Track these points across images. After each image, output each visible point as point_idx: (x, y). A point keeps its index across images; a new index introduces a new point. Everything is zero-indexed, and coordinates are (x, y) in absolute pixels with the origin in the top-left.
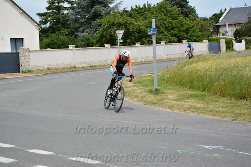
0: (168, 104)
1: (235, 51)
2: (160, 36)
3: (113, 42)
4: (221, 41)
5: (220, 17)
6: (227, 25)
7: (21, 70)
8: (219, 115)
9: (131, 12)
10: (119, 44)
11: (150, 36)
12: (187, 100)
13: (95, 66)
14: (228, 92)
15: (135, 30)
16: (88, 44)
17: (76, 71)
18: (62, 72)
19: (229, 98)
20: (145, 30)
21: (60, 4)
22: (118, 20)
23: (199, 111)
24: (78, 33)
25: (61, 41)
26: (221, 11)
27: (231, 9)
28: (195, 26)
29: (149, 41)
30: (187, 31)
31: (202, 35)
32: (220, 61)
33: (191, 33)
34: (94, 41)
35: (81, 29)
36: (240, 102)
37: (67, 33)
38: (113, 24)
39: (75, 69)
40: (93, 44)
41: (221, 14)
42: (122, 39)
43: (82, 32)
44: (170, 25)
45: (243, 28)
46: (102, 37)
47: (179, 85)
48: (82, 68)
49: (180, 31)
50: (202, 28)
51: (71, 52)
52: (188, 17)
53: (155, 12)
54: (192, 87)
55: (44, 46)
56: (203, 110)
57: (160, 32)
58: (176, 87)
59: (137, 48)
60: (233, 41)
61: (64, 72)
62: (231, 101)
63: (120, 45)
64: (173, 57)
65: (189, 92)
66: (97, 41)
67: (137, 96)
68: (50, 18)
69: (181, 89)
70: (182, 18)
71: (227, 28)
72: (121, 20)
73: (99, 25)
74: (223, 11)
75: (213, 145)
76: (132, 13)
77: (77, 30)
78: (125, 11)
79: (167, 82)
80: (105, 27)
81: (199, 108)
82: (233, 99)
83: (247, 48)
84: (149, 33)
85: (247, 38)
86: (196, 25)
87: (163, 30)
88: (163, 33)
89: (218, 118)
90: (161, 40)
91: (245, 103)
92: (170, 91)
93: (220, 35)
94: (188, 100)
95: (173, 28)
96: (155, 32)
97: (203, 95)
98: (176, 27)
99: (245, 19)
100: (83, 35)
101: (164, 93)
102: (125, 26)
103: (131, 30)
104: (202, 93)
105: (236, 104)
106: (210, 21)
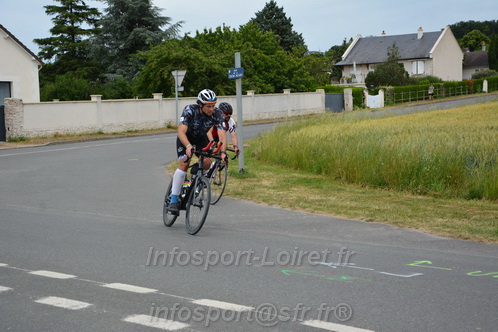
0: (263, 195)
1: (368, 108)
2: (247, 82)
3: (167, 91)
4: (345, 91)
5: (343, 53)
6: (355, 65)
7: (7, 136)
8: (345, 213)
9: (197, 40)
10: (177, 94)
11: (233, 81)
12: (294, 189)
13: (136, 131)
14: (358, 175)
15: (204, 70)
16: (124, 94)
17: (104, 139)
18: (79, 141)
19: (360, 185)
20: (220, 72)
21: (75, 25)
22: (175, 54)
23: (315, 207)
24: (107, 75)
25: (76, 88)
26: (345, 42)
27: (360, 40)
28: (304, 66)
29: (227, 89)
30: (290, 74)
31: (314, 81)
32: (346, 124)
33: (296, 77)
34: (134, 88)
35: (110, 68)
36: (378, 192)
37: (86, 74)
38: (167, 61)
39: (102, 136)
40: (132, 93)
41: (345, 46)
42: (182, 85)
43: (114, 72)
45: (380, 70)
46: (147, 81)
47: (278, 164)
48: (114, 134)
49: (279, 73)
50: (315, 70)
51: (94, 105)
52: (291, 51)
53: (236, 42)
54: (299, 166)
55: (47, 96)
56: (319, 205)
57: (247, 76)
58: (274, 167)
60: (365, 92)
61: (84, 141)
62: (364, 191)
63: (179, 96)
64: (267, 117)
65: (296, 175)
66: (140, 89)
68: (57, 48)
69: (282, 170)
70: (281, 52)
71: (355, 71)
72: (180, 53)
73: (142, 60)
74: (347, 42)
76: (199, 42)
77: (104, 68)
78: (187, 38)
79: (259, 159)
80: (153, 65)
81: (312, 202)
82: (367, 187)
83: (386, 103)
84: (231, 77)
85: (386, 87)
86: (305, 64)
87: (250, 71)
88: (251, 76)
89: (345, 218)
90: (248, 88)
91: (386, 193)
92: (265, 174)
93: (343, 82)
95: (268, 69)
96: (241, 75)
97: (319, 181)
98: (273, 67)
99: (382, 57)
100: (114, 77)
101: (254, 177)
102: (188, 64)
103: (196, 71)
104: (317, 177)
105: (372, 195)
106: (327, 59)
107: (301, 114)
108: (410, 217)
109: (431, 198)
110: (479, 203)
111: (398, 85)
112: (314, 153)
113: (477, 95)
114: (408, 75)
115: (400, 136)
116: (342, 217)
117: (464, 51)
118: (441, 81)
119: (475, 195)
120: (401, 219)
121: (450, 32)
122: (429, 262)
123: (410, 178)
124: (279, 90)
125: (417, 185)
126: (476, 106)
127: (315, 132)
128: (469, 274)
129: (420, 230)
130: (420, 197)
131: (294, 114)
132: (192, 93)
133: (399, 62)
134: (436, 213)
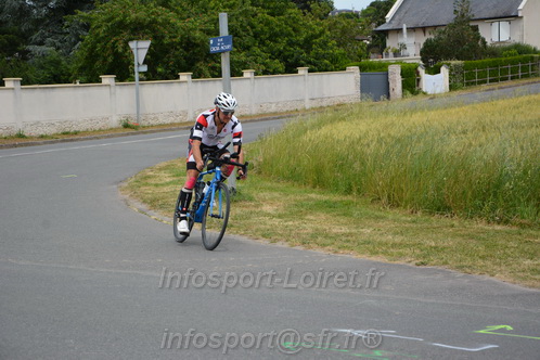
0: (262, 227)
1: (425, 93)
2: (242, 57)
3: (123, 72)
4: (391, 68)
5: (387, 11)
6: (405, 30)
8: (385, 253)
10: (137, 76)
11: (216, 57)
12: (308, 217)
13: (76, 133)
14: (407, 196)
15: (178, 40)
16: (58, 77)
17: (27, 145)
19: (409, 211)
20: (202, 41)
22: (133, 16)
23: (340, 244)
24: (31, 48)
28: (328, 33)
29: (213, 68)
30: (307, 44)
31: (344, 54)
32: (392, 118)
33: (316, 49)
34: (73, 67)
35: (36, 36)
36: (435, 220)
38: (122, 25)
39: (23, 141)
40: (70, 75)
42: (144, 63)
43: (41, 44)
45: (442, 36)
46: (92, 57)
47: (288, 179)
48: (42, 137)
49: (291, 44)
50: (345, 38)
51: (10, 94)
52: (310, 10)
54: (320, 182)
56: (347, 242)
57: (243, 48)
58: (282, 185)
59: (185, 85)
60: (419, 69)
62: (414, 218)
63: (141, 80)
64: (273, 109)
65: (313, 196)
66: (82, 69)
69: (293, 189)
70: (294, 11)
71: (405, 39)
72: (142, 15)
73: (83, 25)
77: (25, 38)
79: (260, 173)
80: (101, 32)
81: (337, 235)
82: (419, 214)
83: (452, 88)
84: (213, 49)
86: (329, 30)
87: (247, 40)
90: (245, 66)
91: (445, 220)
92: (267, 195)
93: (387, 54)
94: (312, 217)
95: (274, 37)
96: (228, 47)
97: (348, 204)
98: (282, 34)
99: (446, 16)
100: (43, 51)
101: (251, 199)
102: (154, 31)
103: (166, 41)
104: (345, 198)
105: (426, 225)
106: (363, 20)
107: (324, 104)
108: (483, 258)
109: (515, 229)
111: (470, 59)
112: (341, 163)
114: (484, 42)
115: (470, 135)
116: (381, 259)
118: (535, 51)
120: (468, 262)
122: (509, 328)
123: (484, 200)
124: (291, 69)
125: (493, 209)
127: (344, 131)
129: (498, 278)
130: (498, 227)
131: (315, 104)
132: (160, 74)
133: (472, 24)
134: (522, 251)
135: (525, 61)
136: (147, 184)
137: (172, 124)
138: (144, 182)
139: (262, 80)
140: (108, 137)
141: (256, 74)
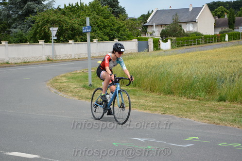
1: (162, 50)
2: (93, 34)
3: (47, 39)
4: (149, 40)
5: (148, 18)
6: (154, 26)
8: (149, 109)
9: (64, 10)
10: (53, 41)
11: (85, 34)
13: (29, 62)
14: (157, 87)
15: (68, 27)
16: (22, 40)
17: (10, 66)
19: (158, 94)
20: (78, 28)
22: (52, 18)
24: (11, 29)
26: (149, 12)
27: (157, 11)
28: (126, 26)
29: (82, 38)
30: (118, 30)
31: (132, 34)
33: (121, 32)
35: (14, 25)
36: (168, 97)
38: (47, 22)
39: (8, 65)
40: (27, 40)
41: (149, 15)
42: (56, 36)
43: (15, 28)
44: (102, 24)
45: (168, 28)
46: (35, 33)
48: (16, 63)
49: (112, 30)
50: (132, 28)
51: (4, 47)
52: (119, 17)
53: (87, 11)
57: (93, 31)
59: (71, 45)
60: (160, 40)
62: (160, 96)
67: (71, 92)
70: (113, 17)
71: (154, 29)
72: (55, 18)
73: (32, 21)
74: (150, 12)
75: (145, 138)
76: (66, 11)
77: (9, 26)
78: (59, 9)
80: (40, 24)
82: (162, 95)
83: (172, 47)
84: (84, 31)
85: (172, 38)
87: (95, 28)
88: (95, 31)
90: (94, 38)
91: (172, 97)
93: (148, 35)
95: (105, 27)
96: (90, 30)
97: (134, 91)
98: (108, 26)
99: (169, 21)
100: (16, 31)
102: (59, 24)
103: (64, 28)
104: (133, 89)
105: (164, 99)
106: (139, 22)
108: (186, 112)
109: (197, 101)
110: (225, 103)
111: (178, 37)
113: (222, 42)
114: (184, 31)
115: (180, 65)
116: (148, 112)
117: (215, 18)
118: (202, 35)
119: (222, 99)
120: (181, 113)
121: (207, 7)
122: (197, 138)
124: (112, 39)
126: (222, 49)
127: (132, 63)
128: (220, 145)
129: (192, 119)
130: (191, 100)
132: (62, 40)
133: (179, 24)
134: (200, 109)
135: (198, 38)
136: (57, 82)
137: (66, 59)
138: (56, 81)
139: (100, 44)
140: (41, 64)
141: (98, 41)
